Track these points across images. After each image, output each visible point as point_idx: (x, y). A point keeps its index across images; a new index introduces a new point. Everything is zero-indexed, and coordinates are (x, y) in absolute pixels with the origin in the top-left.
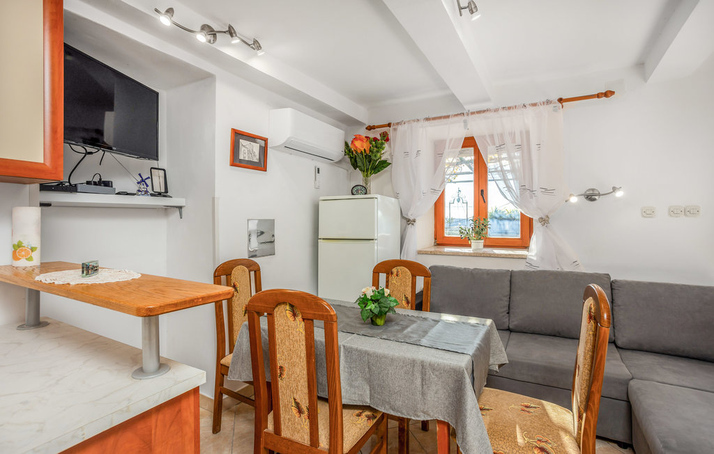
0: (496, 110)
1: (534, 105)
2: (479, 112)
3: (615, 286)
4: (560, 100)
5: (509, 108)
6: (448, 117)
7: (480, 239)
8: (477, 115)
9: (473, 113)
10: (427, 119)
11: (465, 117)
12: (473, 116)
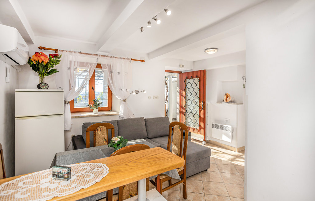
0: (111, 57)
1: (124, 59)
2: (104, 56)
3: (146, 121)
4: (132, 59)
5: (116, 58)
6: (91, 54)
7: (97, 109)
8: (104, 57)
9: (102, 56)
10: (80, 53)
11: (98, 57)
12: (102, 57)
